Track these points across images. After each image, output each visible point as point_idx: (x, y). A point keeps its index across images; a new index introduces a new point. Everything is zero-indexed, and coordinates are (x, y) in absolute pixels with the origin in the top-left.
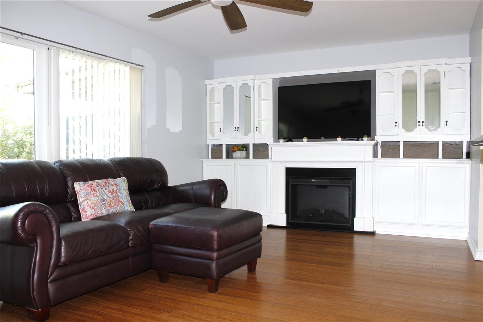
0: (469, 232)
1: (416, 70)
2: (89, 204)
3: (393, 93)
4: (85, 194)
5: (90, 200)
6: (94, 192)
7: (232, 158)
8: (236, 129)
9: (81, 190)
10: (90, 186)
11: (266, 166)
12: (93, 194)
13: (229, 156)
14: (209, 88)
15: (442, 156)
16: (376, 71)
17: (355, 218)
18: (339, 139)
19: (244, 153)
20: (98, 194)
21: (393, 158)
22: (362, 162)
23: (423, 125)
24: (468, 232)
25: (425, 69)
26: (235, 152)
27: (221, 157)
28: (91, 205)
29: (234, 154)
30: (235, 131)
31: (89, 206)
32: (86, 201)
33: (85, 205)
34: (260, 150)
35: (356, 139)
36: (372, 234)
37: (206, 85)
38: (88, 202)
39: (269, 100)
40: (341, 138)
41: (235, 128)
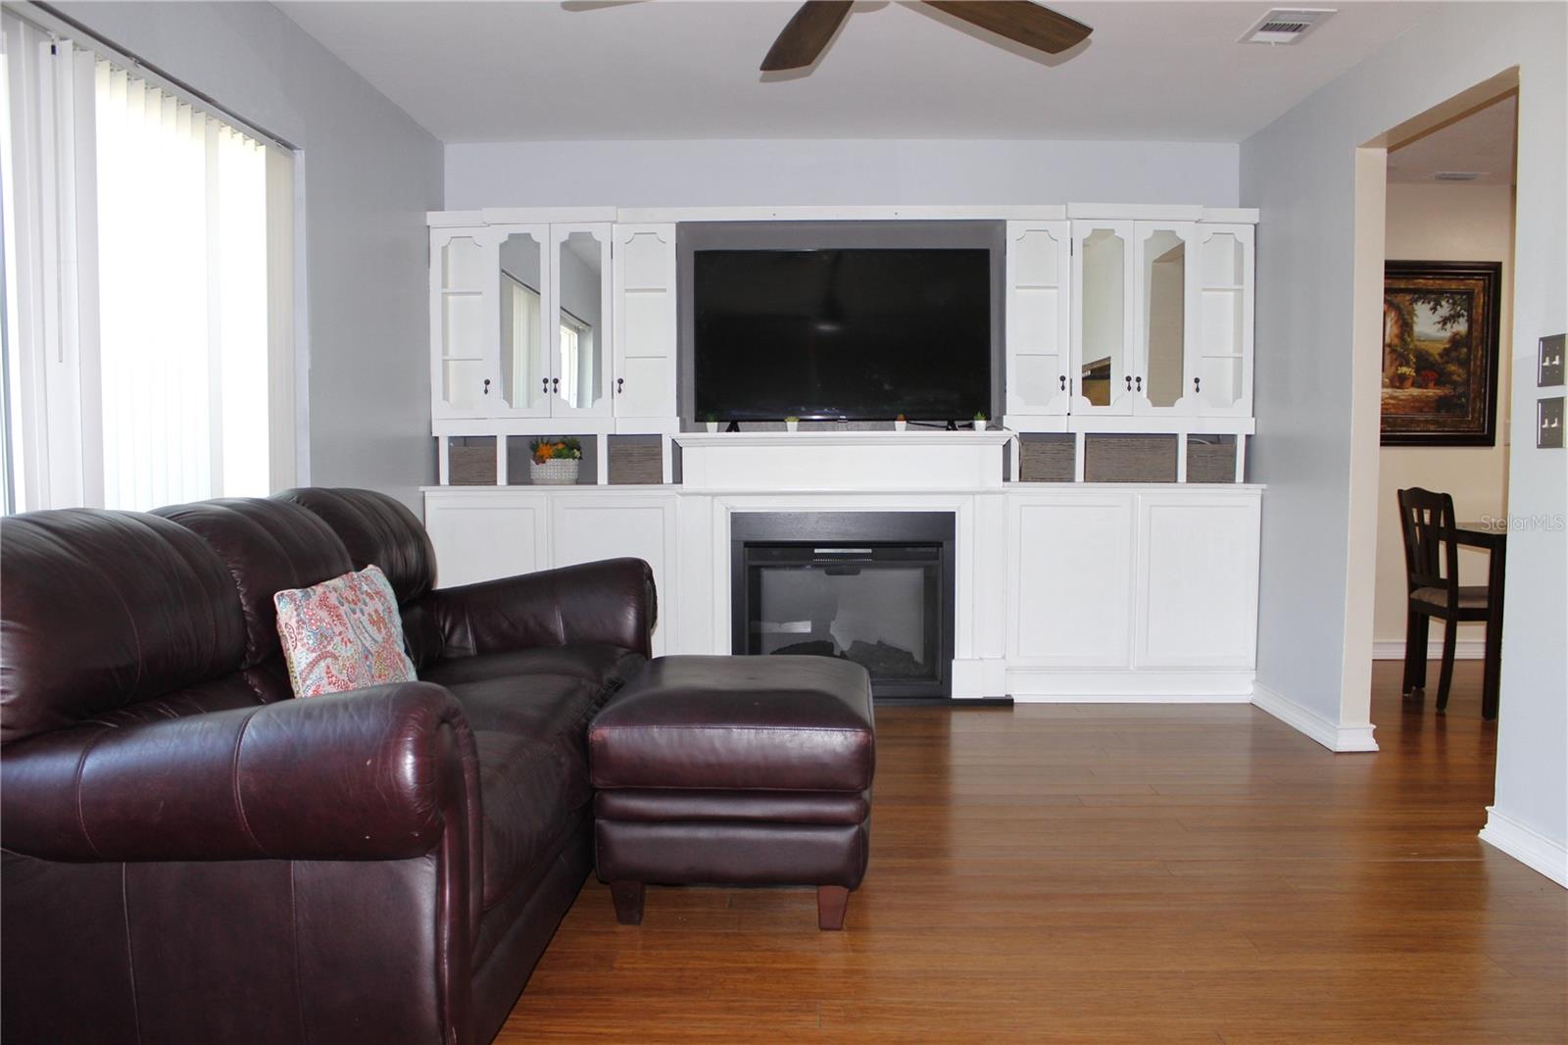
0: (1256, 680)
1: (1122, 229)
2: (334, 672)
3: (1055, 291)
4: (319, 637)
5: (336, 658)
6: (341, 629)
7: (531, 483)
8: (550, 386)
9: (304, 623)
10: (323, 602)
11: (663, 508)
12: (340, 634)
13: (519, 476)
14: (438, 239)
15: (1188, 476)
16: (1008, 223)
17: (954, 662)
18: (900, 425)
19: (570, 465)
20: (352, 636)
21: (1052, 480)
22: (973, 493)
23: (1139, 389)
24: (1253, 682)
25: (1146, 231)
26: (544, 462)
27: (492, 481)
28: (339, 676)
29: (538, 470)
30: (545, 390)
31: (334, 678)
32: (323, 664)
33: (321, 678)
34: (631, 455)
35: (945, 423)
36: (1006, 704)
37: (429, 227)
38: (328, 667)
39: (664, 290)
40: (907, 419)
41: (546, 381)
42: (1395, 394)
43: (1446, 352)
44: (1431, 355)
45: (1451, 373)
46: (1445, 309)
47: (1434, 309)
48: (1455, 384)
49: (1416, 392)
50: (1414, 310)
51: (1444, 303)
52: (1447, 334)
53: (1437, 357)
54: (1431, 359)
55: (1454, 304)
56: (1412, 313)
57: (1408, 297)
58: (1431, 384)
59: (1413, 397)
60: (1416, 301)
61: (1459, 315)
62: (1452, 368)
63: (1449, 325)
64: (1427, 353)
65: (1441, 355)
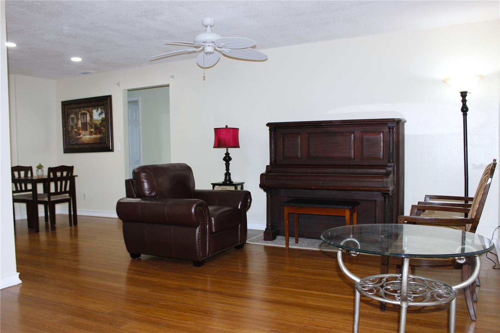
42: (91, 137)
43: (101, 124)
44: (98, 125)
45: (102, 130)
46: (99, 111)
47: (97, 111)
48: (103, 133)
49: (95, 136)
50: (93, 112)
51: (99, 109)
52: (100, 118)
53: (99, 125)
54: (98, 126)
55: (101, 109)
56: (92, 113)
57: (91, 108)
58: (98, 134)
59: (94, 137)
60: (93, 109)
61: (103, 112)
62: (102, 128)
63: (101, 115)
64: (96, 124)
65: (100, 125)
